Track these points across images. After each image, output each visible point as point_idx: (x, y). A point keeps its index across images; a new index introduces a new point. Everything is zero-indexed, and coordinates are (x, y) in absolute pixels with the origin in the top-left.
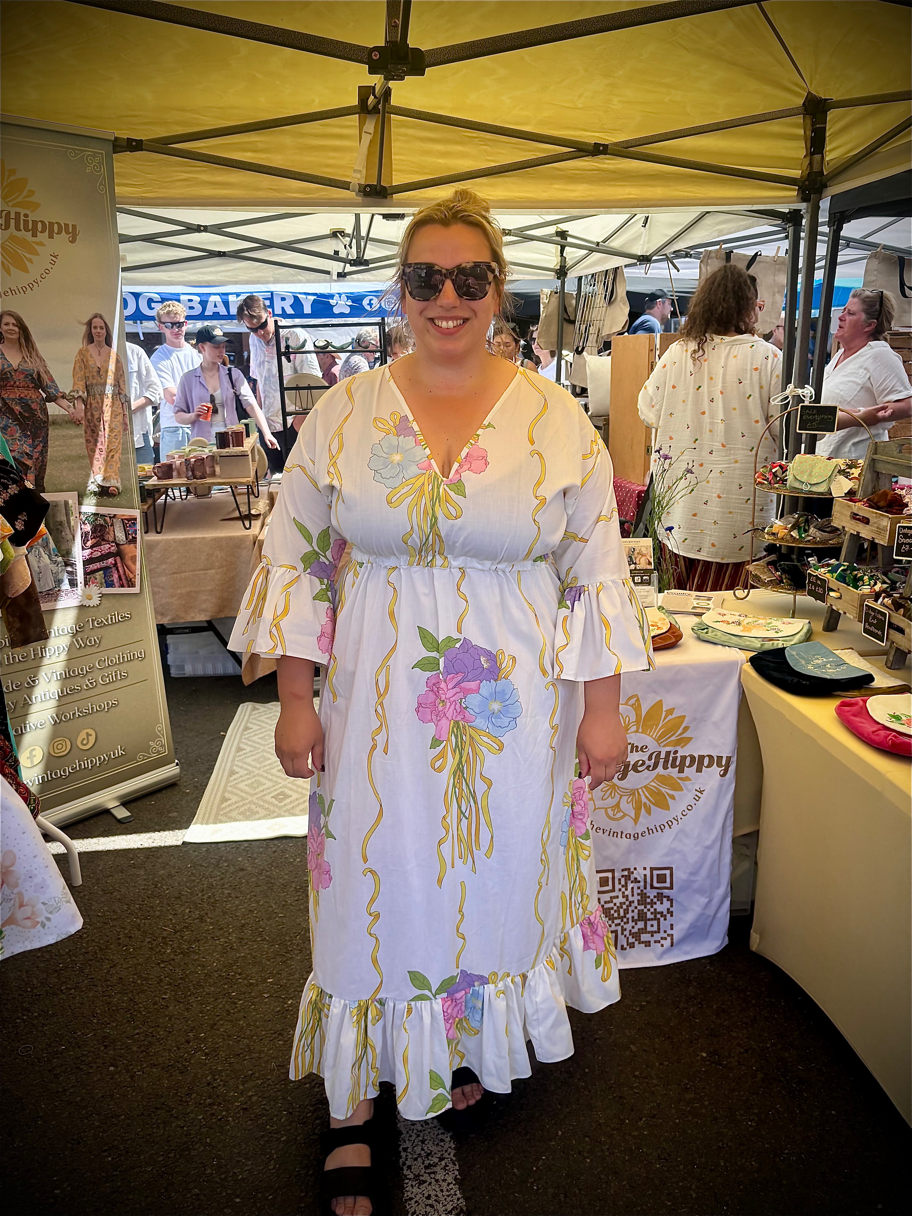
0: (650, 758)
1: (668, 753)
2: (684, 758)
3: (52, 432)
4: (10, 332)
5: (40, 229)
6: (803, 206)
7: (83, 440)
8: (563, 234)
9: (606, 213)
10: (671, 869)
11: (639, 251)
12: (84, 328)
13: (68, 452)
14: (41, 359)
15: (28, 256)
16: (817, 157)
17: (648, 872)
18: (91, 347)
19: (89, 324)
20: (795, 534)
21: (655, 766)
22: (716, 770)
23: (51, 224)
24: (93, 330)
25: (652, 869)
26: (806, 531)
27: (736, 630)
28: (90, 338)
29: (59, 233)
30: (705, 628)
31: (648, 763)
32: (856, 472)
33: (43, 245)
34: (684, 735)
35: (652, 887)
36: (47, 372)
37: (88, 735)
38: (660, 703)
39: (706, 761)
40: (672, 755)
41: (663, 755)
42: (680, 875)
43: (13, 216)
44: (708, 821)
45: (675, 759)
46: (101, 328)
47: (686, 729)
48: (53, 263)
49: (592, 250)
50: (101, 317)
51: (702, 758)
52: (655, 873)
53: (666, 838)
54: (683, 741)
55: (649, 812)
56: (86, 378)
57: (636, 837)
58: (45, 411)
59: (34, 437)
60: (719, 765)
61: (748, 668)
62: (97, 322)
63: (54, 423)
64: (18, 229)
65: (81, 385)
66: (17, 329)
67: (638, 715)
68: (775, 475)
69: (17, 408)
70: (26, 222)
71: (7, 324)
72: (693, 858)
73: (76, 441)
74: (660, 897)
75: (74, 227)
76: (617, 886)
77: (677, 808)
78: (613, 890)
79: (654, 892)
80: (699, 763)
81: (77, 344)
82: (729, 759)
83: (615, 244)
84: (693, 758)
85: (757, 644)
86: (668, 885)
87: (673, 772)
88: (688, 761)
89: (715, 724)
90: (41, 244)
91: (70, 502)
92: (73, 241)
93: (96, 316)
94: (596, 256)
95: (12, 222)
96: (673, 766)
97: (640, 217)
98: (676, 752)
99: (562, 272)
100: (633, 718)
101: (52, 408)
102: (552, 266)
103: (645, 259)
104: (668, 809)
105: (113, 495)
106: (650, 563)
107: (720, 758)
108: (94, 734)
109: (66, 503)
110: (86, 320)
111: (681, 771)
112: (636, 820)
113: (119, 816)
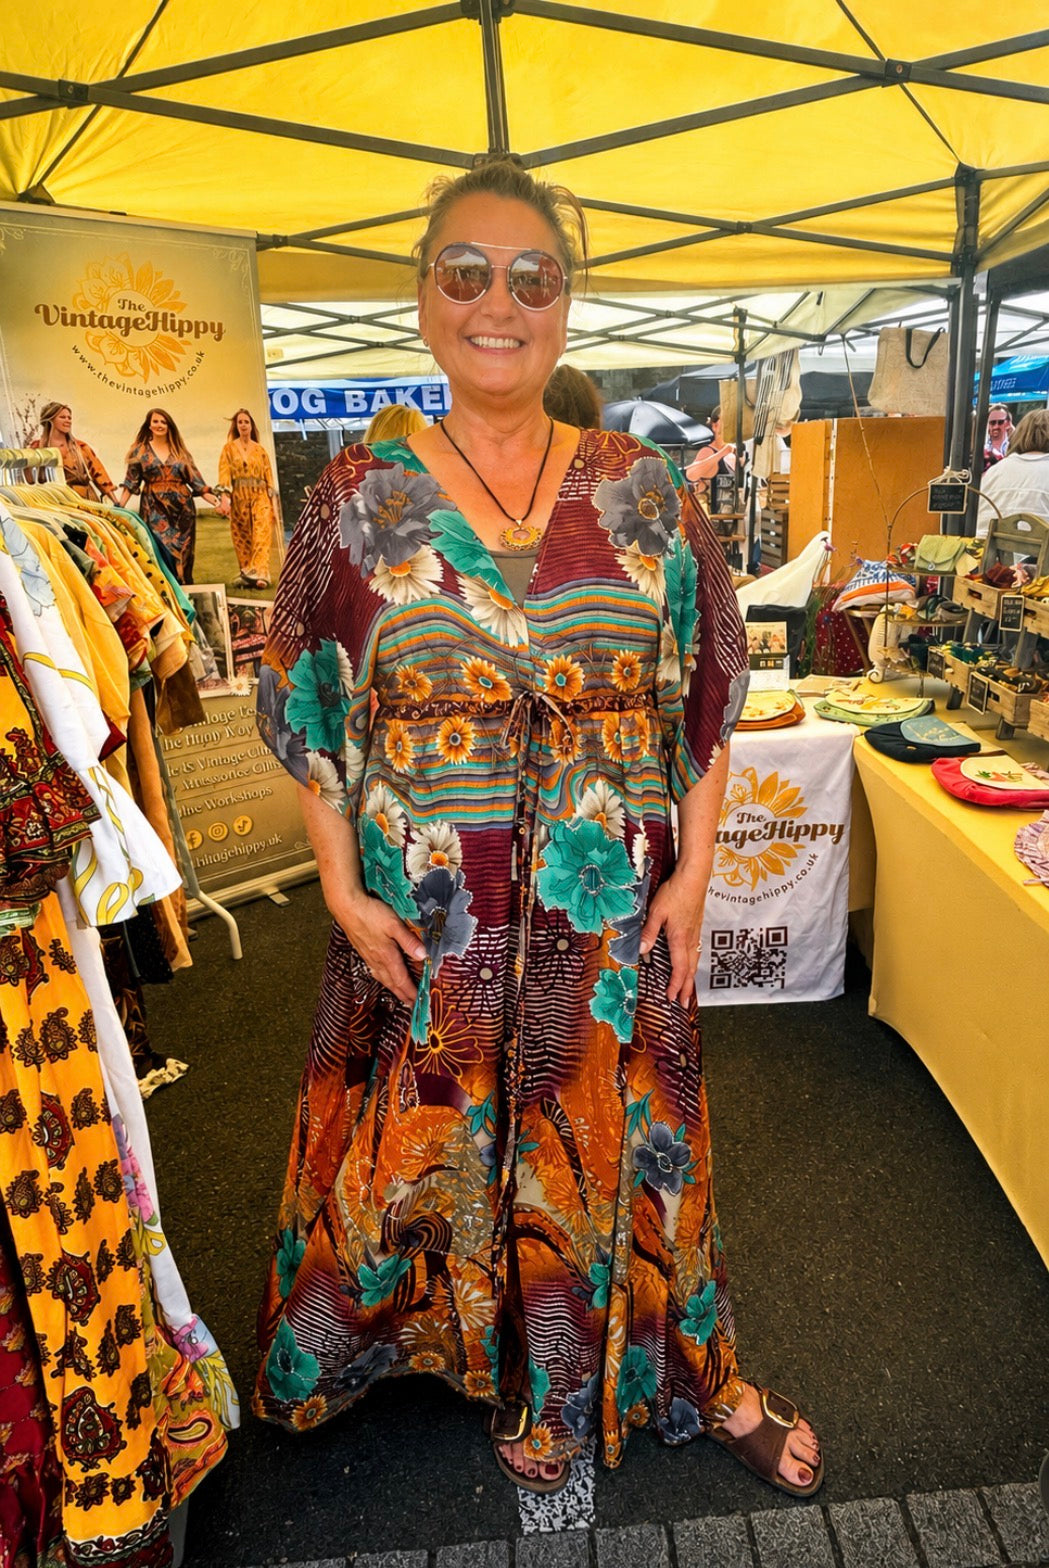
0: (766, 827)
1: (784, 823)
2: (799, 828)
3: (200, 526)
4: (158, 429)
5: (186, 328)
6: (958, 281)
7: (229, 533)
8: (741, 314)
9: (779, 292)
10: (785, 928)
11: (814, 330)
12: (229, 424)
13: (216, 545)
14: (189, 455)
15: (177, 355)
16: (971, 230)
17: (764, 933)
18: (238, 441)
19: (235, 419)
20: (923, 615)
21: (771, 836)
22: (829, 838)
23: (197, 323)
24: (239, 425)
25: (768, 930)
26: (933, 611)
27: (856, 708)
28: (235, 433)
29: (205, 331)
30: (827, 707)
31: (764, 831)
32: (981, 551)
33: (190, 344)
34: (800, 805)
35: (768, 945)
36: (195, 469)
37: (245, 822)
38: (776, 774)
39: (819, 830)
40: (788, 826)
41: (778, 827)
42: (793, 935)
43: (160, 318)
44: (822, 886)
45: (790, 829)
46: (247, 422)
47: (801, 800)
48: (199, 361)
49: (768, 331)
50: (247, 413)
51: (816, 827)
52: (771, 932)
53: (781, 903)
54: (799, 811)
55: (765, 878)
56: (232, 473)
57: (753, 902)
58: (191, 504)
59: (183, 530)
60: (832, 833)
61: (862, 742)
62: (242, 417)
63: (201, 517)
64: (165, 329)
65: (227, 478)
66: (165, 426)
67: (754, 786)
68: (903, 556)
69: (166, 503)
70: (173, 322)
71: (156, 422)
72: (806, 919)
73: (222, 534)
74: (775, 952)
75: (220, 325)
76: (735, 943)
77: (791, 873)
78: (731, 947)
79: (768, 950)
80: (813, 832)
81: (223, 438)
82: (841, 828)
83: (793, 323)
84: (807, 827)
85: (872, 720)
86: (782, 942)
87: (789, 841)
88: (802, 831)
89: (828, 794)
90: (187, 343)
91: (218, 594)
92: (218, 339)
93: (242, 411)
94: (772, 338)
95: (160, 324)
96: (789, 835)
97: (814, 295)
98: (792, 822)
99: (740, 356)
100: (749, 789)
101: (200, 503)
102: (730, 350)
103: (820, 339)
104: (783, 874)
105: (260, 588)
106: (783, 647)
107: (833, 827)
108: (249, 820)
109: (214, 594)
110: (232, 416)
111: (796, 840)
112: (753, 886)
113: (278, 902)
